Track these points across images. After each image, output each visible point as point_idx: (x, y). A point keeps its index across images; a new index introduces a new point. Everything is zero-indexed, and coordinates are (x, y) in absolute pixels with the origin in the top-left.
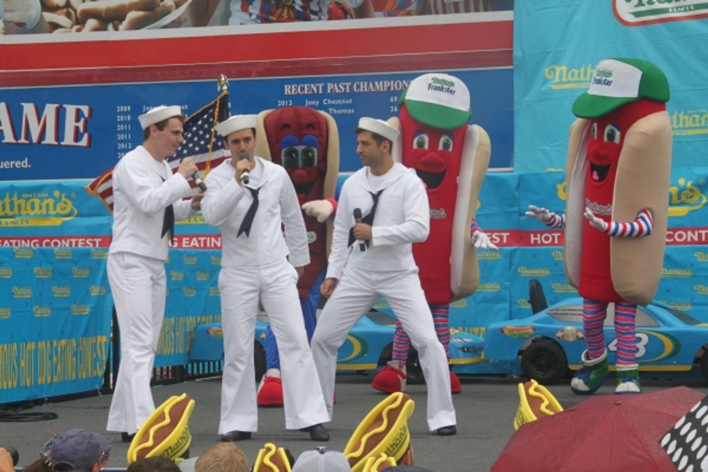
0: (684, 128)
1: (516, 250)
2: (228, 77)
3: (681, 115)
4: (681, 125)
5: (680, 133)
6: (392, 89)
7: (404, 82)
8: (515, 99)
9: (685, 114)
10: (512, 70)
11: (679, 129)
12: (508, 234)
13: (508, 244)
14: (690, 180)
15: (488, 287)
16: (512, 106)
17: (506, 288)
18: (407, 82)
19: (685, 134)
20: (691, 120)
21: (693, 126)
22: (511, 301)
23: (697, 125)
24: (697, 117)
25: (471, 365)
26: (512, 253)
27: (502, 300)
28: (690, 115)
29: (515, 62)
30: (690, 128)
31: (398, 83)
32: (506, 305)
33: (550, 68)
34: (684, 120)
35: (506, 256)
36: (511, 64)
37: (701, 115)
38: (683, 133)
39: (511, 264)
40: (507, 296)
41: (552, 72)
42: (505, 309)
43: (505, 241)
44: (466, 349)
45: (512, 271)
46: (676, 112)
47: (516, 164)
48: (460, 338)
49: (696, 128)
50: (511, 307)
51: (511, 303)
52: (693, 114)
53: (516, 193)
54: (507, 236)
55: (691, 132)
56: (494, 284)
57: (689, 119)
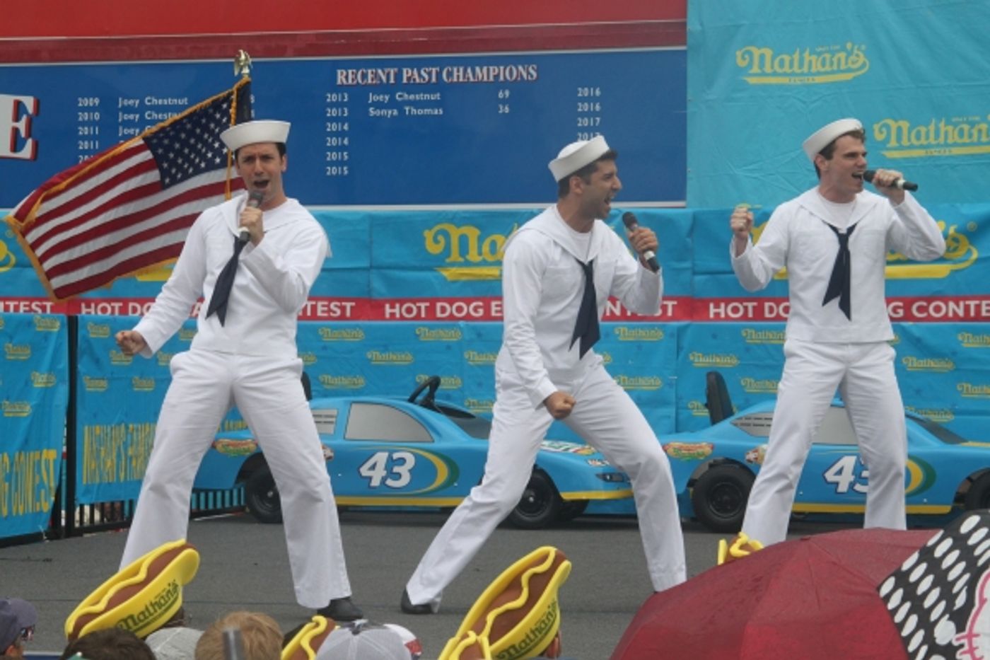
0: (946, 145)
1: (687, 327)
2: (251, 57)
3: (942, 125)
4: (941, 140)
5: (939, 152)
6: (502, 78)
7: (520, 68)
8: (689, 97)
9: (948, 123)
10: (684, 52)
11: (938, 145)
12: (675, 303)
13: (673, 318)
14: (953, 224)
15: (644, 383)
16: (685, 108)
17: (670, 385)
18: (524, 68)
19: (947, 154)
20: (956, 132)
21: (960, 141)
22: (677, 403)
23: (966, 140)
24: (966, 127)
25: (615, 500)
26: (680, 332)
27: (665, 403)
28: (955, 125)
29: (690, 40)
30: (955, 145)
31: (511, 70)
32: (671, 411)
33: (744, 49)
34: (946, 133)
35: (672, 335)
36: (684, 43)
37: (972, 124)
38: (945, 151)
39: (679, 348)
40: (672, 397)
41: (746, 56)
42: (669, 417)
43: (670, 313)
44: (608, 477)
45: (680, 358)
46: (934, 121)
47: (689, 196)
48: (599, 460)
49: (964, 145)
50: (677, 414)
51: (677, 409)
52: (959, 123)
53: (689, 240)
54: (673, 306)
55: (956, 151)
56: (653, 377)
57: (953, 131)
